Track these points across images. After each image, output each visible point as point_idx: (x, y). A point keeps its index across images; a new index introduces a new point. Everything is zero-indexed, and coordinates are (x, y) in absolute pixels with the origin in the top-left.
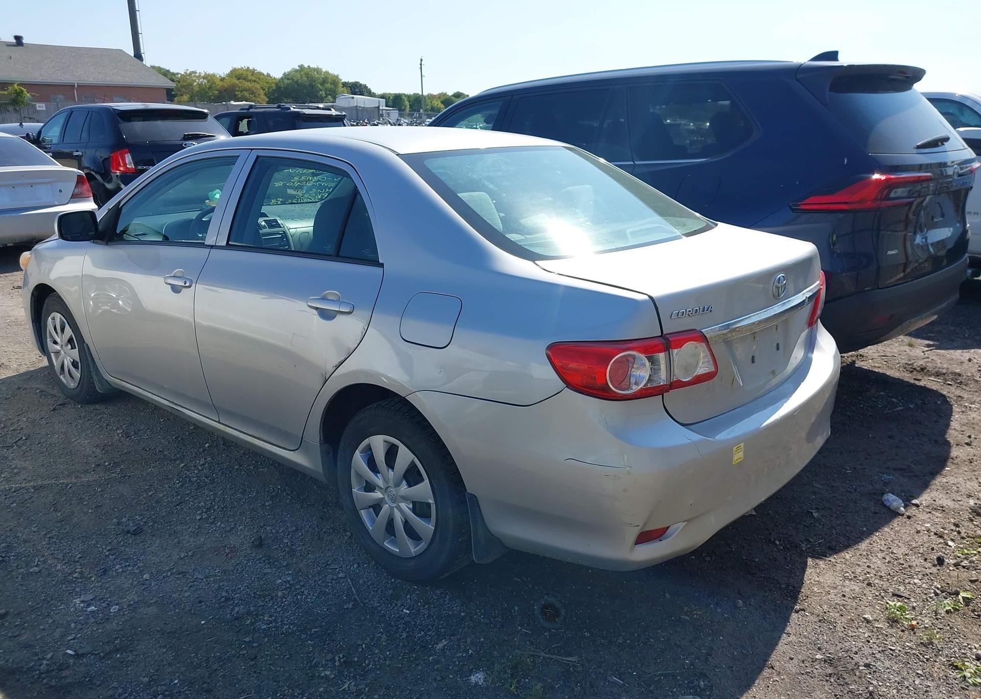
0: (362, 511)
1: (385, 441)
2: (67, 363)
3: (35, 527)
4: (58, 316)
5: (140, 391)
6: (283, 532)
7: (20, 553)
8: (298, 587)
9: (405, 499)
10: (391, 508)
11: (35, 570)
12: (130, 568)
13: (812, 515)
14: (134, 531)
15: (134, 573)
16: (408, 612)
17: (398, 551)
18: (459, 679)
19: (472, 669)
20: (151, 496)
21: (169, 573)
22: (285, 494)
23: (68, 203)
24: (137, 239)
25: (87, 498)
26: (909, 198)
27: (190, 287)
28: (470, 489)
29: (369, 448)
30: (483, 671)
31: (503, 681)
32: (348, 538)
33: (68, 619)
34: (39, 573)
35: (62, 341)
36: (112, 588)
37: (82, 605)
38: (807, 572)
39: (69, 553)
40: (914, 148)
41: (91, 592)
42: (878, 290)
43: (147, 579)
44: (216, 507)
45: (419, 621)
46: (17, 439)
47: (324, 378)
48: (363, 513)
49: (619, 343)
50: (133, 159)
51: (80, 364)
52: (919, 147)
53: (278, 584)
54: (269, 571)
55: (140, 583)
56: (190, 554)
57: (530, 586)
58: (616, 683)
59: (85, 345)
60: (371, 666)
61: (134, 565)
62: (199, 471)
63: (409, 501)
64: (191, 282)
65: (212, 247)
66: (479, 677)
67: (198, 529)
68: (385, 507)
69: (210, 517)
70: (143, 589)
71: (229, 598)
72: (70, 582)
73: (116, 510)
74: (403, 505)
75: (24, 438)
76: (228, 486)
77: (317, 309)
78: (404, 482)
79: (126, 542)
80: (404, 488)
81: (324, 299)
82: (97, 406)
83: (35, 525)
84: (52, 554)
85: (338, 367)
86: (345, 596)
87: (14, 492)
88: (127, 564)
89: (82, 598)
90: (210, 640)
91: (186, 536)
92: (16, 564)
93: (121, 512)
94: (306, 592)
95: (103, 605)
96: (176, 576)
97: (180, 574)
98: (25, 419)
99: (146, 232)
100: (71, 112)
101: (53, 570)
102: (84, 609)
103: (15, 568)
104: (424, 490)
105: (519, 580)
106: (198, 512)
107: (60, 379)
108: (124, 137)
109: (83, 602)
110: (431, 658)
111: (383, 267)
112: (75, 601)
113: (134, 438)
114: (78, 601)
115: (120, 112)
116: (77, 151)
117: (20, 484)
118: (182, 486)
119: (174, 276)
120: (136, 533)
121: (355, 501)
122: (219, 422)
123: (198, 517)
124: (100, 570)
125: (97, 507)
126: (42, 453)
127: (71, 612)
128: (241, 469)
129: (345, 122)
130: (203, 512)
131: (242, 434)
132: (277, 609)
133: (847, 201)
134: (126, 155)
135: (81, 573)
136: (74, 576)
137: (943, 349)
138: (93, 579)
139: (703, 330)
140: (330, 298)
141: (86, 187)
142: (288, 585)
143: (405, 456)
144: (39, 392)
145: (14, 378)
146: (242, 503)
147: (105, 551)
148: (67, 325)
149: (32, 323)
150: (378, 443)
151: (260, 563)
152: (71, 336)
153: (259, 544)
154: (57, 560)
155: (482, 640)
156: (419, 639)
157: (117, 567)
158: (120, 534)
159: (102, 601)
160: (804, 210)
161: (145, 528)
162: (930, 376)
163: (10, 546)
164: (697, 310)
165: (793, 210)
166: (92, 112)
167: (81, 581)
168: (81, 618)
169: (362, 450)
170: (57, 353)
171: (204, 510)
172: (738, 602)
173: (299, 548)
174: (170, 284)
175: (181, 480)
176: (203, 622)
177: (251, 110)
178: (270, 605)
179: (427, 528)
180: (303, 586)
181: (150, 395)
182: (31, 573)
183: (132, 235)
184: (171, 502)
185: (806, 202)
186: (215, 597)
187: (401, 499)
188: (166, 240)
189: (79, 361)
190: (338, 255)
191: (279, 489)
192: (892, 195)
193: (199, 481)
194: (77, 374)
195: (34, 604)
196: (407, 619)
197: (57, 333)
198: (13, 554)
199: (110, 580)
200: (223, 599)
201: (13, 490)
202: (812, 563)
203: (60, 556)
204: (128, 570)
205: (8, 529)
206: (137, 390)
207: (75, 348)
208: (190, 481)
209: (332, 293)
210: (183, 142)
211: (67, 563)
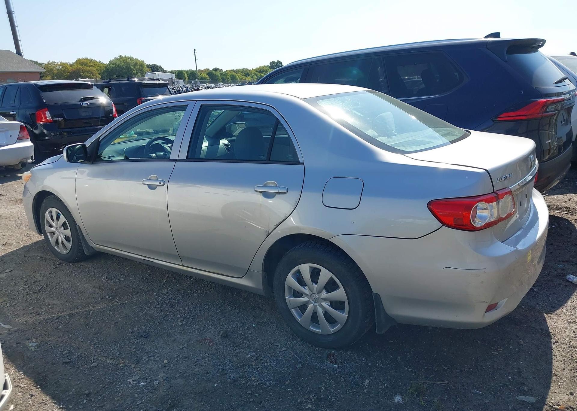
0: (292, 309)
1: (310, 267)
2: (61, 238)
3: (81, 339)
4: (54, 211)
5: (119, 251)
6: (235, 327)
7: (79, 355)
8: (261, 358)
9: (325, 300)
10: (315, 307)
11: (95, 365)
12: (152, 358)
13: (533, 290)
14: (145, 336)
15: (156, 360)
16: (337, 366)
17: (320, 331)
18: (387, 401)
19: (392, 394)
20: (145, 314)
21: (178, 359)
22: (226, 305)
23: (15, 143)
24: (110, 159)
25: (106, 319)
26: (555, 111)
27: (163, 185)
28: (374, 291)
29: (299, 272)
30: (399, 395)
31: (413, 400)
32: (275, 327)
33: (131, 392)
34: (97, 367)
35: (57, 225)
36: (147, 371)
37: (135, 382)
38: (547, 321)
39: (110, 352)
40: (554, 84)
41: (135, 374)
42: (543, 163)
43: (166, 363)
44: (188, 317)
45: (347, 371)
46: (40, 287)
47: (268, 232)
48: (293, 311)
49: (473, 197)
50: (50, 114)
51: (71, 238)
52: (556, 83)
53: (249, 358)
54: (239, 351)
55: (163, 366)
56: (185, 345)
57: (400, 344)
58: (478, 394)
59: (77, 227)
60: (333, 399)
61: (154, 356)
62: (167, 296)
63: (328, 301)
64: (164, 183)
65: (176, 160)
66: (399, 398)
67: (183, 331)
68: (310, 307)
69: (187, 323)
70: (167, 369)
71: (224, 369)
72: (120, 370)
73: (128, 324)
74: (324, 304)
75: (45, 286)
76: (190, 303)
77: (261, 192)
78: (324, 290)
79: (143, 343)
80: (324, 294)
81: (265, 186)
82: (82, 264)
83: (81, 338)
84: (100, 354)
85: (278, 226)
86: (293, 361)
87: (57, 319)
88: (150, 355)
89: (133, 378)
90: (226, 395)
91: (178, 336)
92: (80, 363)
93: (131, 325)
94: (268, 361)
95: (147, 381)
96: (184, 360)
97: (185, 358)
98: (39, 275)
99: (113, 155)
100: (6, 88)
101: (106, 363)
102: (138, 385)
103: (80, 365)
104: (340, 294)
105: (392, 342)
106: (179, 321)
107: (55, 249)
108: (44, 101)
109: (134, 380)
110: (365, 391)
111: (304, 165)
112: (129, 380)
113: (116, 280)
114: (131, 380)
115: (40, 86)
116: (13, 111)
117: (57, 314)
118: (162, 306)
119: (149, 180)
120: (146, 336)
121: (288, 304)
122: (182, 265)
123: (180, 324)
124: (135, 360)
125: (115, 323)
126: (61, 294)
127: (130, 388)
128: (193, 293)
129: (168, 87)
130: (181, 320)
131: (200, 271)
132: (256, 373)
133: (525, 114)
134: (46, 112)
135: (124, 363)
136: (120, 366)
137: (552, 195)
138: (133, 366)
139: (510, 188)
140: (269, 185)
141: (26, 133)
142: (255, 358)
143: (325, 275)
144: (40, 258)
145: (18, 251)
146: (203, 313)
147: (132, 349)
148: (61, 215)
149: (33, 215)
150: (305, 269)
151: (231, 347)
152: (65, 221)
153: (225, 336)
154: (105, 357)
155: (389, 377)
156: (352, 381)
157: (144, 357)
158: (136, 338)
159: (146, 379)
160: (500, 121)
161: (150, 333)
162: (554, 209)
163: (70, 352)
164: (507, 176)
165: (493, 121)
166: (21, 87)
167: (125, 368)
168: (138, 390)
169: (293, 273)
170: (53, 233)
171: (182, 319)
172: (521, 342)
173: (250, 336)
174: (147, 184)
175: (159, 302)
176: (216, 385)
177: (110, 83)
178: (251, 370)
179: (343, 316)
180: (264, 357)
181: (126, 253)
182: (93, 367)
183: (106, 157)
184: (160, 316)
185: (502, 116)
186: (215, 369)
187: (322, 300)
188: (127, 159)
189: (71, 237)
190: (269, 160)
191: (221, 302)
192: (548, 110)
193: (170, 302)
194: (69, 245)
195: (104, 386)
196: (339, 370)
197: (53, 220)
198: (75, 357)
199: (144, 366)
200: (220, 370)
201: (55, 318)
202: (547, 316)
203: (106, 355)
204: (151, 359)
205: (64, 341)
206: (117, 252)
207: (68, 229)
208: (165, 303)
209: (271, 182)
210: (81, 102)
211: (112, 358)
